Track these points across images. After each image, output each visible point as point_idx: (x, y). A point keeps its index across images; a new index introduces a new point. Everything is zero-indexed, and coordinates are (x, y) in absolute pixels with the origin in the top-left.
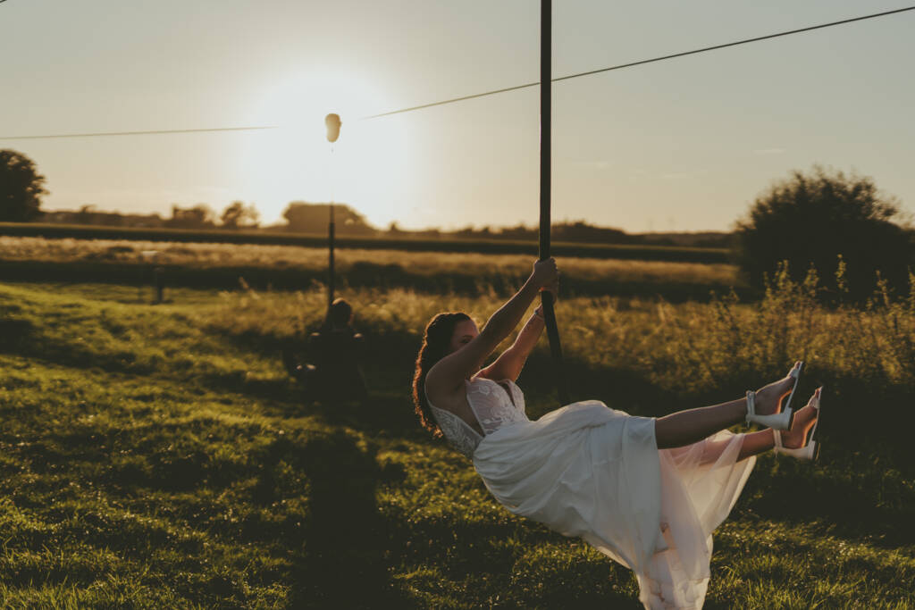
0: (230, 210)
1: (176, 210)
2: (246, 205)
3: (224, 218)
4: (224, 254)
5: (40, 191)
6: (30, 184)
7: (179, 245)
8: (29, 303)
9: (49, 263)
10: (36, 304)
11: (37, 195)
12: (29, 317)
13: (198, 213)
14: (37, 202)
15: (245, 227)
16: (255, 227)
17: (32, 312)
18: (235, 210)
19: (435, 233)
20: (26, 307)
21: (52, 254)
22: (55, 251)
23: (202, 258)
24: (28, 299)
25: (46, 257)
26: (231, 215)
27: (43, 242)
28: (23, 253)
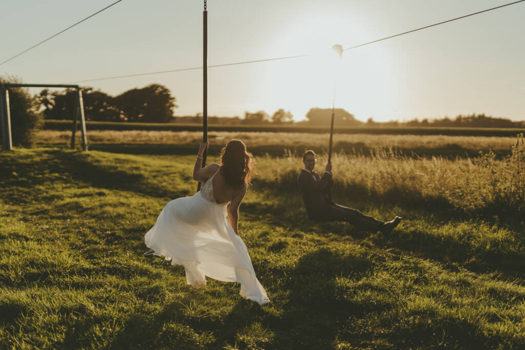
0: (277, 114)
1: (247, 114)
2: (286, 110)
3: (274, 118)
4: (266, 138)
5: (173, 106)
6: (168, 102)
7: (243, 134)
8: (145, 165)
9: (172, 145)
10: (149, 166)
11: (171, 108)
12: (143, 172)
13: (260, 116)
14: (172, 112)
15: (285, 123)
16: (291, 122)
17: (146, 170)
18: (280, 113)
19: (396, 123)
21: (174, 140)
22: (176, 138)
23: (253, 141)
24: (145, 163)
25: (170, 142)
26: (278, 116)
27: (170, 133)
28: (158, 139)
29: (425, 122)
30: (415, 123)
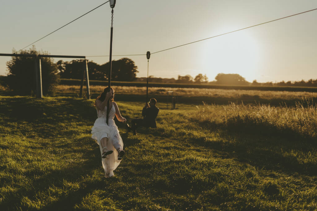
0: (197, 77)
1: (179, 77)
2: (203, 75)
3: (195, 79)
4: (196, 92)
5: (136, 71)
6: (132, 69)
7: (181, 89)
9: (137, 95)
10: (131, 110)
11: (135, 73)
13: (187, 78)
14: (135, 75)
15: (203, 82)
16: (206, 82)
17: (130, 113)
18: (199, 76)
19: (271, 83)
20: (128, 111)
21: (138, 92)
22: (140, 91)
23: (188, 93)
24: (129, 108)
25: (137, 93)
26: (198, 78)
27: (136, 88)
28: (129, 92)
29: (289, 83)
30: (282, 83)
